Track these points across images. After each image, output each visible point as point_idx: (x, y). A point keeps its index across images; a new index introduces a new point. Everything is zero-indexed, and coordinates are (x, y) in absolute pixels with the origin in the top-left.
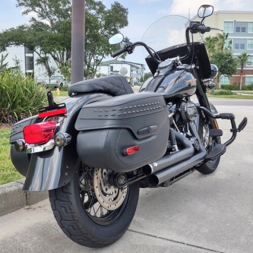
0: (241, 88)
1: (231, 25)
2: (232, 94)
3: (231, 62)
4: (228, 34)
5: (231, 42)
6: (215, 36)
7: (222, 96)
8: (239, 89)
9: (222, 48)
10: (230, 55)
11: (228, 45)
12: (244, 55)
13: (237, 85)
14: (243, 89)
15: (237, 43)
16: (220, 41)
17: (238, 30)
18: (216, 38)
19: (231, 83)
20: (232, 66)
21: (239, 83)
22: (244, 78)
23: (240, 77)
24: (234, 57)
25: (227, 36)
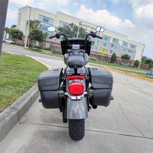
0: (43, 49)
1: (41, 17)
2: (41, 51)
3: (42, 35)
4: (41, 21)
5: (41, 25)
6: (34, 20)
7: (37, 52)
8: (42, 49)
9: (37, 27)
10: (41, 32)
11: (39, 26)
12: (46, 33)
13: (42, 47)
14: (44, 49)
15: (44, 27)
16: (36, 24)
17: (44, 20)
18: (34, 21)
19: (39, 45)
20: (42, 38)
21: (43, 46)
22: (45, 44)
23: (43, 44)
24: (43, 34)
25: (40, 22)
